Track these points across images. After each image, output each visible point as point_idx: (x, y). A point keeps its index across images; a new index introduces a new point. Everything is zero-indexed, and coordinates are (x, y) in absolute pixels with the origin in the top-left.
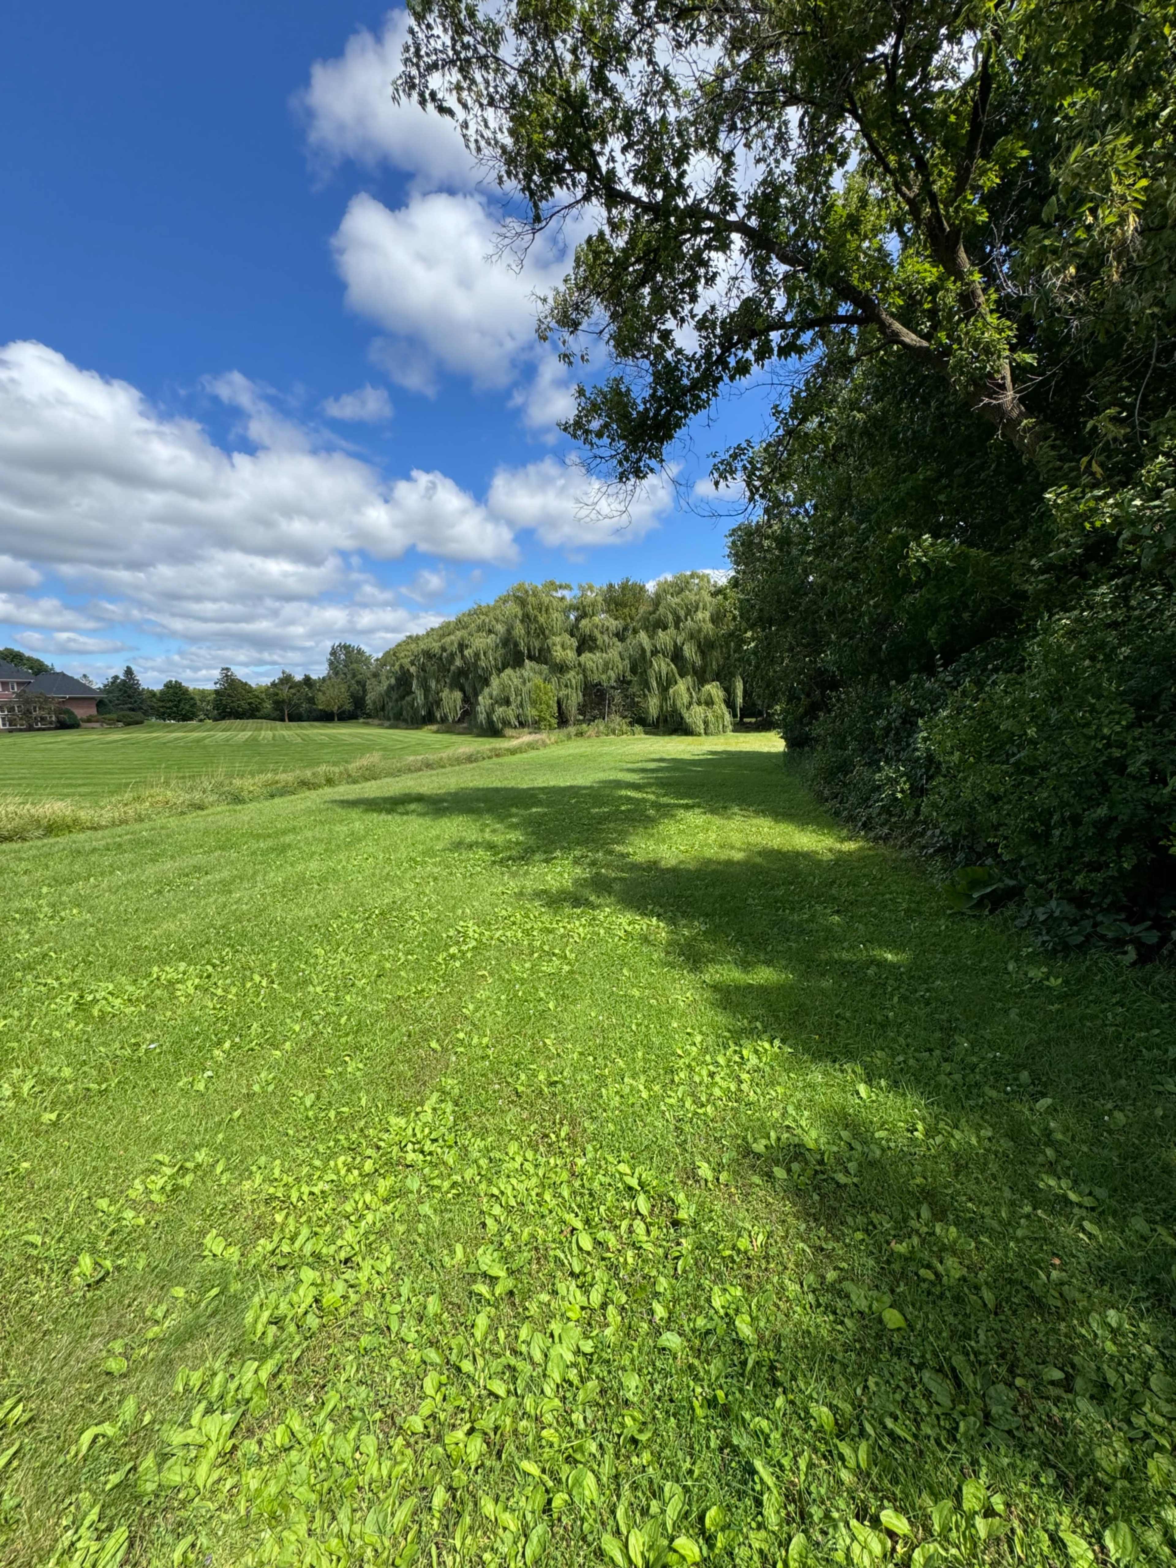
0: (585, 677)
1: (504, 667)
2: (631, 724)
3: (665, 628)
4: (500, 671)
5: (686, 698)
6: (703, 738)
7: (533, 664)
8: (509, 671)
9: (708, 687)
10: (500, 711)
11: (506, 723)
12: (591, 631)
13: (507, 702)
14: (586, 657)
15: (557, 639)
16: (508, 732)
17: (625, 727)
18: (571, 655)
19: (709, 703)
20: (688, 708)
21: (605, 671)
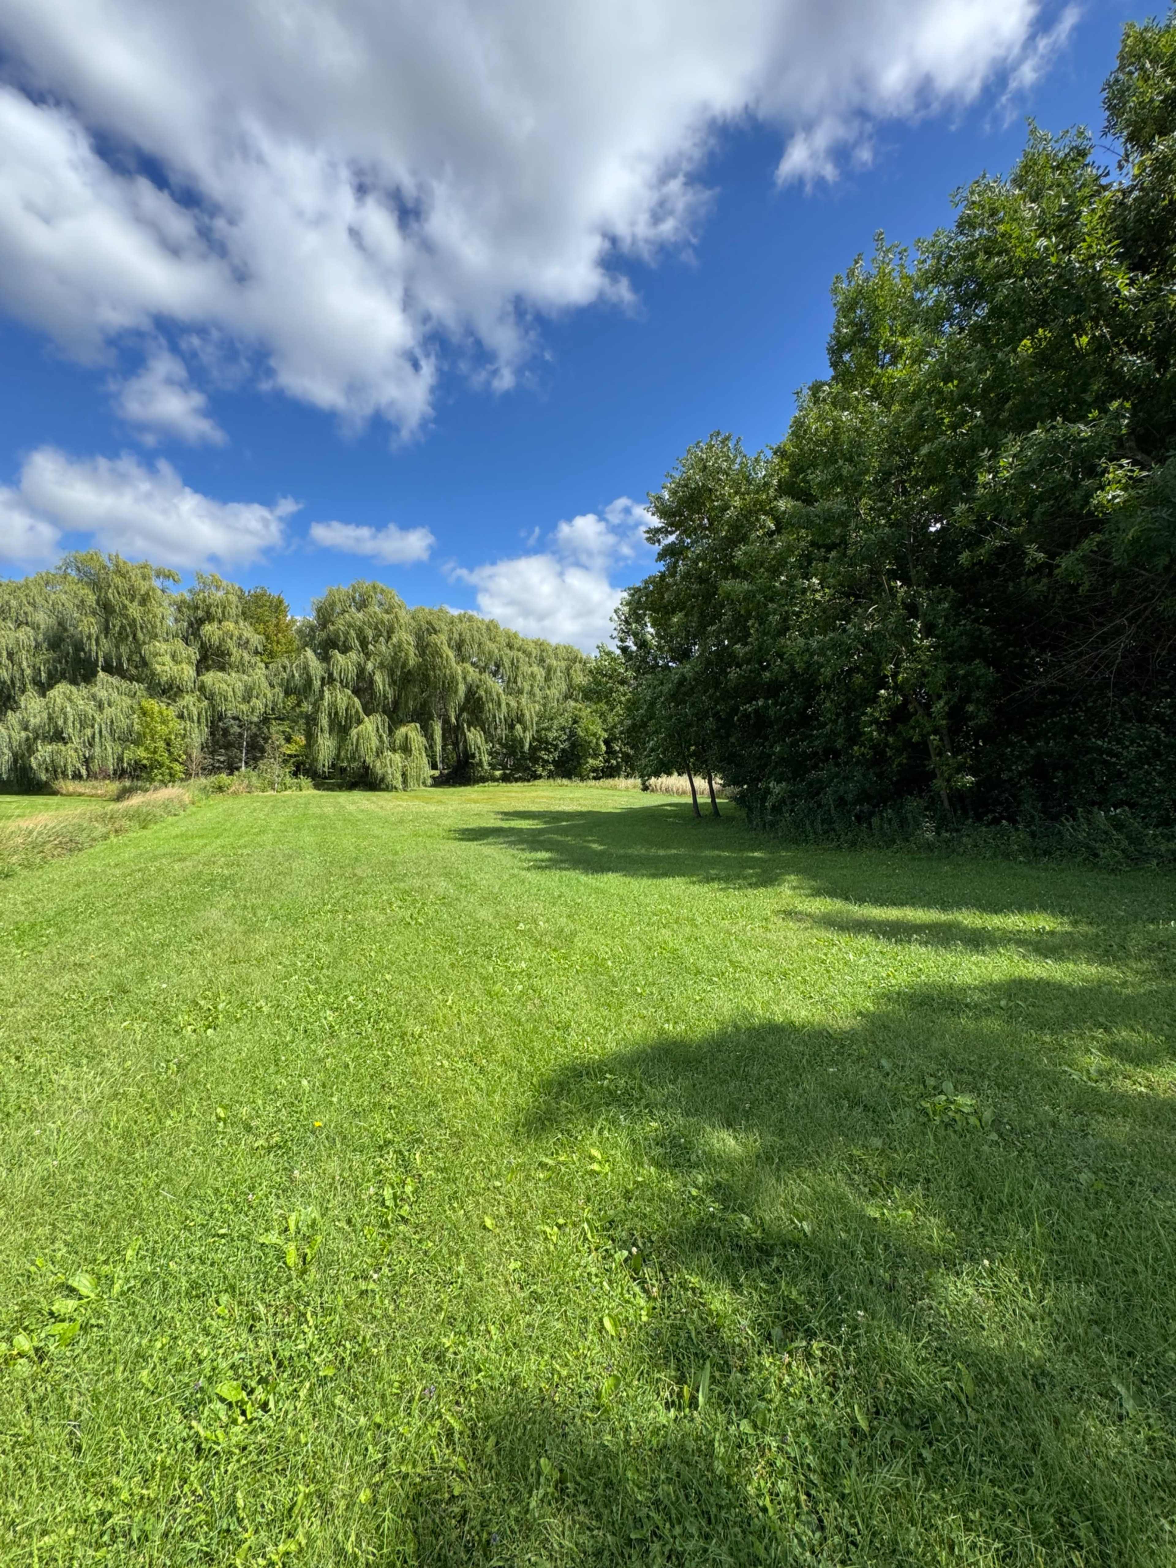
0: (213, 706)
1: (53, 680)
2: (295, 774)
3: (345, 650)
4: (43, 689)
5: (375, 742)
6: (401, 794)
7: (115, 680)
8: (62, 689)
9: (403, 730)
10: (44, 751)
11: (56, 770)
12: (222, 641)
13: (58, 737)
14: (210, 678)
15: (161, 646)
16: (63, 785)
17: (288, 780)
18: (188, 672)
19: (406, 749)
20: (379, 753)
21: (247, 699)
